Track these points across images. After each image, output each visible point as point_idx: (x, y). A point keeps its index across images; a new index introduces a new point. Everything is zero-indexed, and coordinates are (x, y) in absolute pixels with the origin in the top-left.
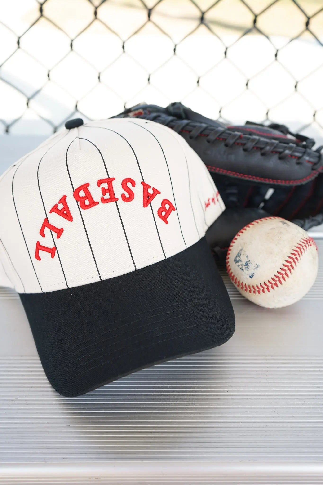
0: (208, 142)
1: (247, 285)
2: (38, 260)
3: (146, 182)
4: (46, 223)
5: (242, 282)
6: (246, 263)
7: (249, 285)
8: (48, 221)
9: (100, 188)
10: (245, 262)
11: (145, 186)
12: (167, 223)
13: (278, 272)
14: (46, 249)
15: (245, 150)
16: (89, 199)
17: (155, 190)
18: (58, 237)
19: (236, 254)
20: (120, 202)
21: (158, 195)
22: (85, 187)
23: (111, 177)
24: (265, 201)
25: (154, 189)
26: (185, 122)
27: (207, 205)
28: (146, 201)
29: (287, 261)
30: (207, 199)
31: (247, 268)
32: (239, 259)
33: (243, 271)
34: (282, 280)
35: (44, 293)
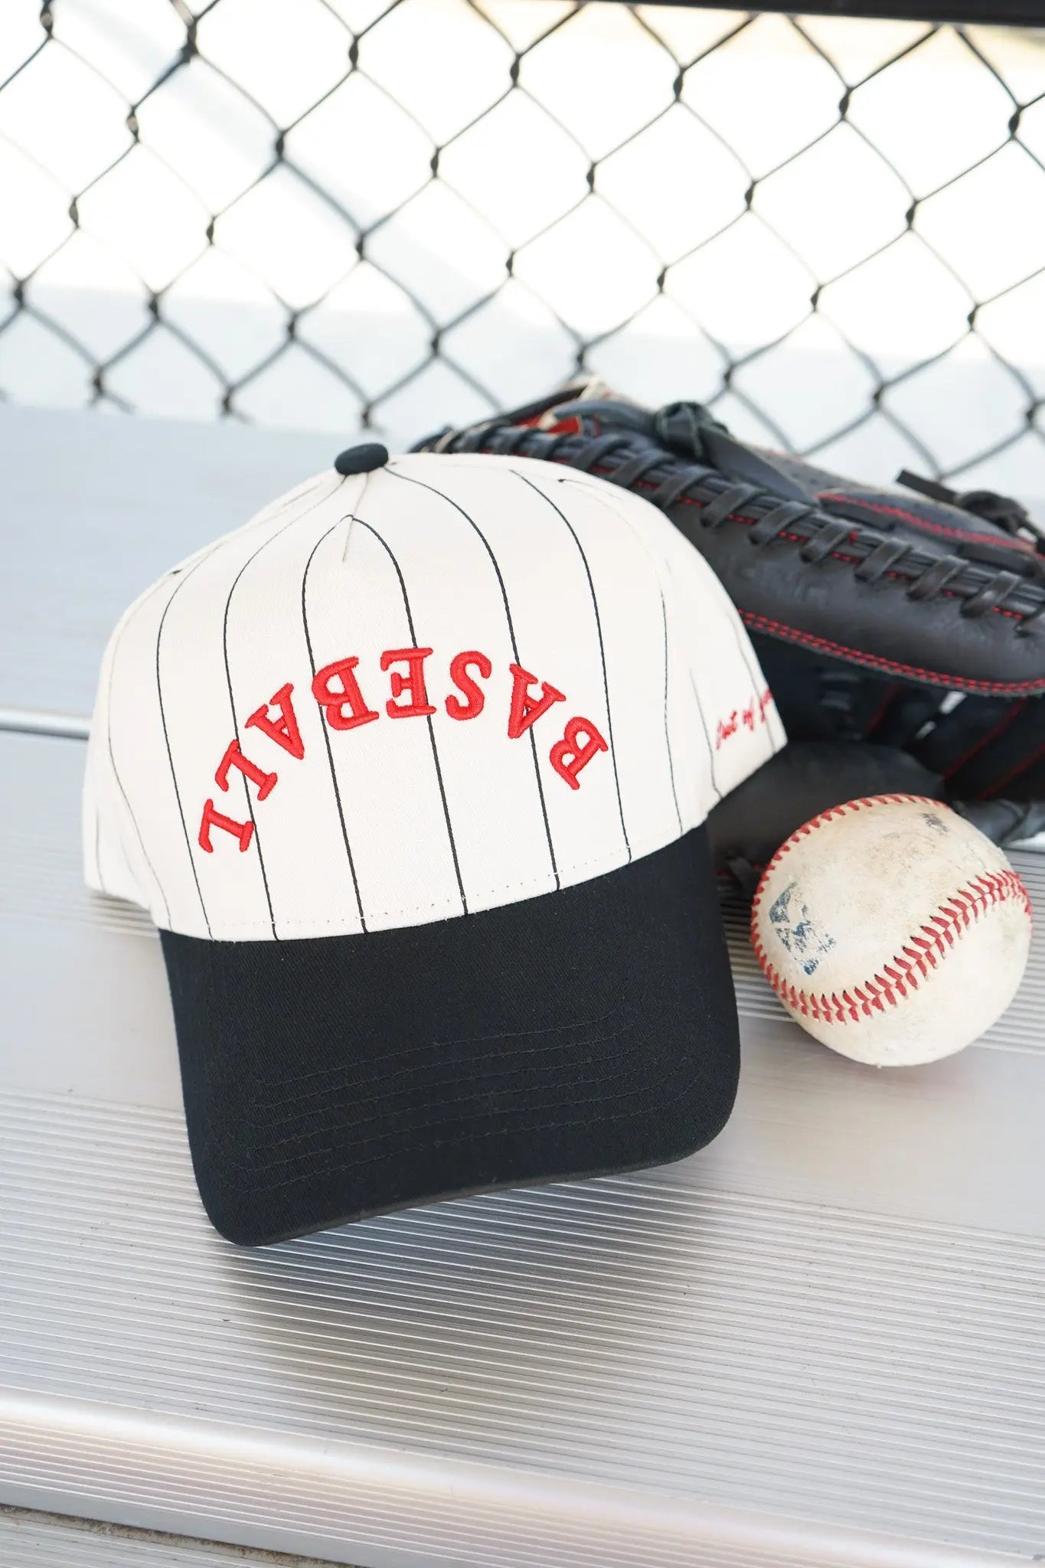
0: (754, 541)
1: (798, 991)
2: (205, 849)
3: (526, 666)
4: (234, 754)
5: (785, 981)
6: (798, 928)
7: (802, 992)
8: (239, 747)
9: (387, 675)
10: (798, 924)
11: (521, 677)
12: (575, 785)
13: (885, 966)
14: (227, 824)
15: (861, 578)
16: (353, 701)
17: (549, 691)
18: (262, 796)
19: (776, 897)
20: (441, 718)
21: (556, 704)
22: (346, 668)
23: (420, 645)
24: (939, 717)
25: (546, 687)
26: (697, 471)
27: (727, 732)
28: (518, 719)
29: (916, 940)
30: (730, 714)
31: (801, 941)
32: (783, 912)
33: (789, 949)
34: (896, 992)
35: (216, 942)
